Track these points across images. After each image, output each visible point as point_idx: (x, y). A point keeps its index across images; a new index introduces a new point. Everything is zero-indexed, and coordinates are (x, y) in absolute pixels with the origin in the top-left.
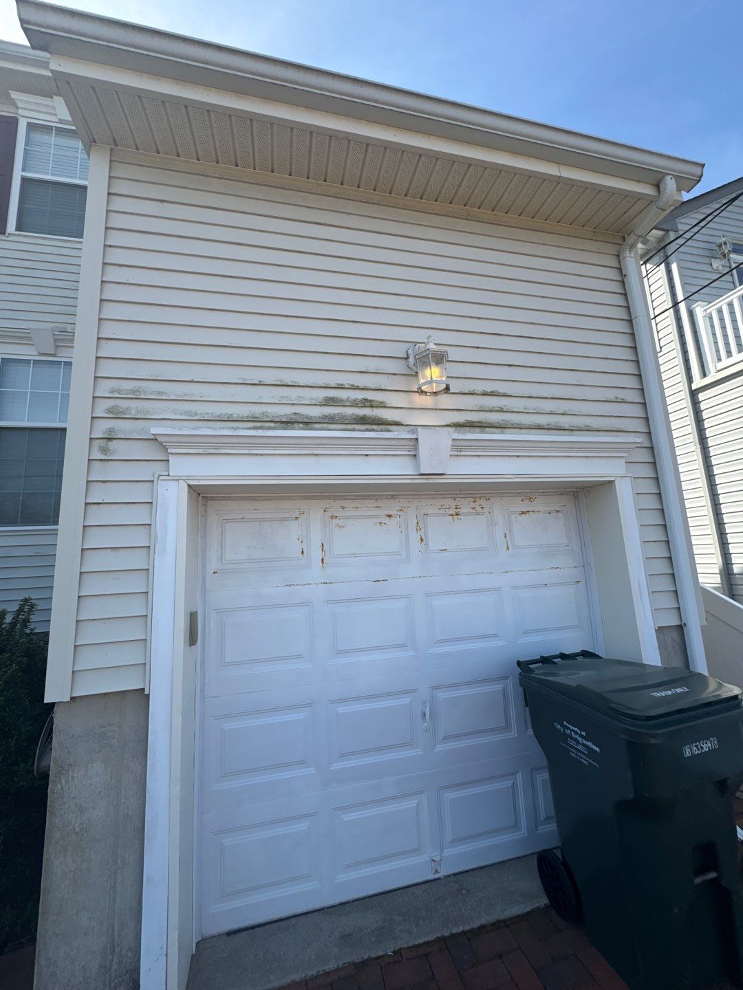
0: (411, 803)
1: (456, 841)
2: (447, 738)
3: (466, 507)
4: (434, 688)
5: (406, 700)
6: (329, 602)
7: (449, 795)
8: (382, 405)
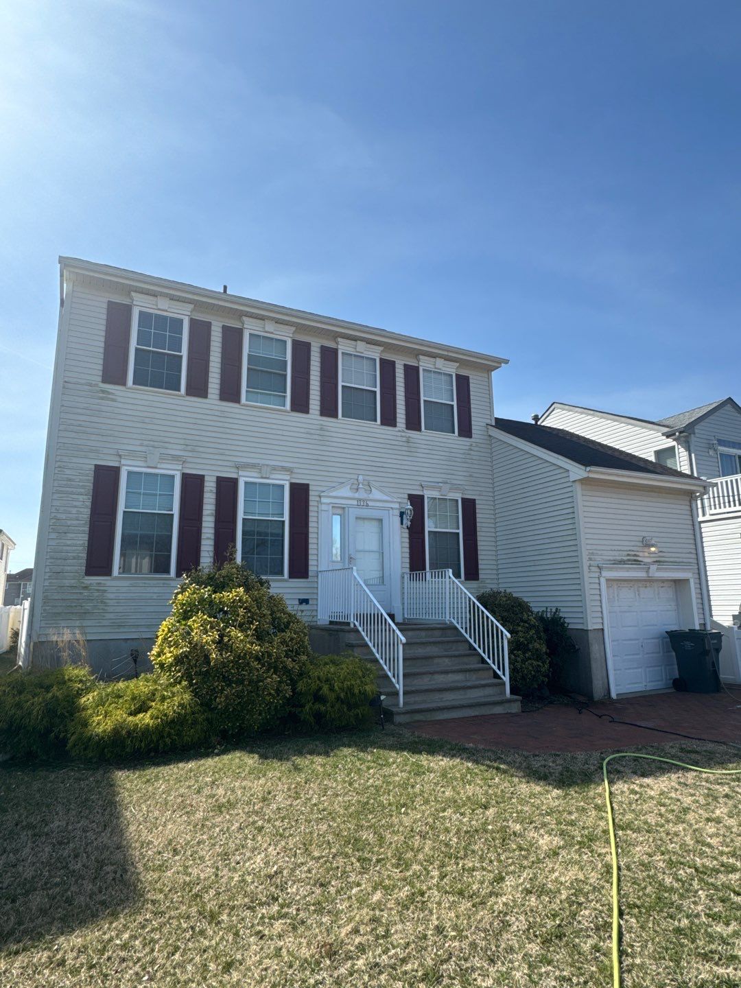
0: (640, 670)
1: (649, 682)
2: (647, 653)
3: (648, 584)
4: (644, 639)
5: (637, 642)
6: (620, 612)
7: (648, 669)
8: (638, 556)
